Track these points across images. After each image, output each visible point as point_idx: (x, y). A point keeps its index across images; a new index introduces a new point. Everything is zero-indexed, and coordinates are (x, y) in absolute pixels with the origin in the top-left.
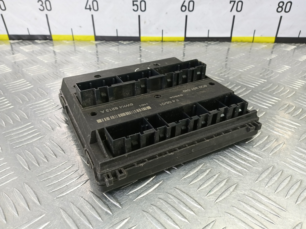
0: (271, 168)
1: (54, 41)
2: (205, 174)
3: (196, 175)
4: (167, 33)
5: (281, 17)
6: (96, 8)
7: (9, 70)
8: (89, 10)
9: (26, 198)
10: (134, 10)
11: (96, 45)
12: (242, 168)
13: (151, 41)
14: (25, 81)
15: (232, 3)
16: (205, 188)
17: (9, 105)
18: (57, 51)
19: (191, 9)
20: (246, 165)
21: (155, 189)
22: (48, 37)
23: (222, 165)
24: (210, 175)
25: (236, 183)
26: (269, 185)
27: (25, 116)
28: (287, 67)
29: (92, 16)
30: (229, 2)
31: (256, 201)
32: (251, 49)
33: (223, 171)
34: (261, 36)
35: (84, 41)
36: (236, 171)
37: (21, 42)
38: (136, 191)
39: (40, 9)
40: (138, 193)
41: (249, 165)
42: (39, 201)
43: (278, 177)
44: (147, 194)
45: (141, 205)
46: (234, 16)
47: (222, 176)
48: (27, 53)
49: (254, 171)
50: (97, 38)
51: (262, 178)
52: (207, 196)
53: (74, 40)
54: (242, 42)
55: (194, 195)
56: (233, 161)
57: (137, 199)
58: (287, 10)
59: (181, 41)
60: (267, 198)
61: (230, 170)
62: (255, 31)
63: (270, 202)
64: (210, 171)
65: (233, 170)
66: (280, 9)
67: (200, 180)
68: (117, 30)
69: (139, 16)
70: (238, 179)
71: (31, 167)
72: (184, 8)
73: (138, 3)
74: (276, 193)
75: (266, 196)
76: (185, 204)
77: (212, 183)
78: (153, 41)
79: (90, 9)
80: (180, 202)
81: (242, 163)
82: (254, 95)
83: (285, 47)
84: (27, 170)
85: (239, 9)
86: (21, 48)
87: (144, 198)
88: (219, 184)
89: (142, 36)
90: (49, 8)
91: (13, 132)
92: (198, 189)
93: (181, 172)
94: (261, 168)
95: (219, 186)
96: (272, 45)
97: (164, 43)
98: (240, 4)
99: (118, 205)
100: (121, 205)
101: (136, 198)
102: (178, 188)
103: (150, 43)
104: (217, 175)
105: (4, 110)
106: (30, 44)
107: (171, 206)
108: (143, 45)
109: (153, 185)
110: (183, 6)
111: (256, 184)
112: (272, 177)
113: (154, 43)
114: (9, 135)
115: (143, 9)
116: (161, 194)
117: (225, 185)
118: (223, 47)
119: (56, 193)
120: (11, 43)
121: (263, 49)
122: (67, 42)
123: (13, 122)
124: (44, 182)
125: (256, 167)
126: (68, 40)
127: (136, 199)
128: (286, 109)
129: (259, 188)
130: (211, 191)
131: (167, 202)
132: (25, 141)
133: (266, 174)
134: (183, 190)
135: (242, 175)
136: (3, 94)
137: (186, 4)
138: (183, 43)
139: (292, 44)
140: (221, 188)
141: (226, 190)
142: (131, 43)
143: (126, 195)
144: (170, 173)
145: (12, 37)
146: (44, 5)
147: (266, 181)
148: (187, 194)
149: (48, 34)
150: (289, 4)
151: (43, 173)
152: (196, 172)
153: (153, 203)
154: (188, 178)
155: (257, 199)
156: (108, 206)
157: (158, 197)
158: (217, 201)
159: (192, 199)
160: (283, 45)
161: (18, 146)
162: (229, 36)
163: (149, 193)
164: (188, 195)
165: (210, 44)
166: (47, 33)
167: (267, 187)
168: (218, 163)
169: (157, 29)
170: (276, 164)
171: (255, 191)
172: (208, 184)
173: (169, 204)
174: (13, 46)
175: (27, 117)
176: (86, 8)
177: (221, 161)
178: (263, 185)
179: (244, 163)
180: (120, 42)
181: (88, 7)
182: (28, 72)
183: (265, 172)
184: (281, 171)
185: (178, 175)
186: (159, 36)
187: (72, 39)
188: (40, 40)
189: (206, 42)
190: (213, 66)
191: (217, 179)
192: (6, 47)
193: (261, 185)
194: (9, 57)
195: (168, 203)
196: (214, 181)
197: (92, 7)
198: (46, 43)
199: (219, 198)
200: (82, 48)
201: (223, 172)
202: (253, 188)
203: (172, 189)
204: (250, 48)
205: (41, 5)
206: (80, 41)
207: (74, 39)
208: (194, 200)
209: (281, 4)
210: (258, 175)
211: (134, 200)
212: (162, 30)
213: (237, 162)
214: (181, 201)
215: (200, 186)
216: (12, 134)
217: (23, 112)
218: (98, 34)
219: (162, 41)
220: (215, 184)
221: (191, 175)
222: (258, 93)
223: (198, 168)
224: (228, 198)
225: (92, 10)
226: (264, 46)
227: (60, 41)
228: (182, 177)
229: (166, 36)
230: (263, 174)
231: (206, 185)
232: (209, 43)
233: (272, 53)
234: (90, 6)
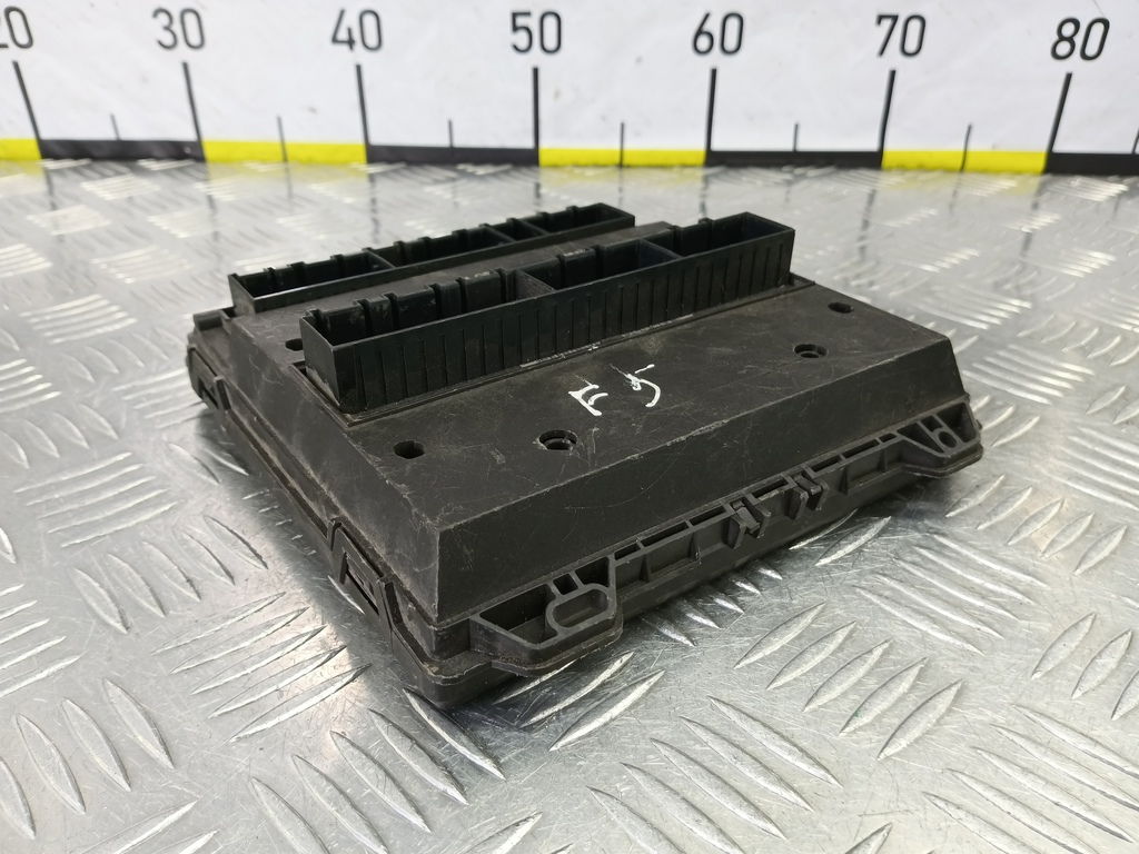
0: (1088, 623)
1: (210, 166)
2: (832, 646)
3: (796, 650)
4: (638, 134)
5: (1069, 77)
6: (372, 40)
7: (40, 263)
8: (345, 48)
9: (112, 739)
10: (516, 48)
11: (372, 178)
12: (974, 625)
13: (577, 165)
14: (104, 302)
15: (887, 23)
16: (835, 699)
17: (40, 387)
19: (731, 43)
20: (990, 613)
21: (635, 704)
22: (188, 151)
23: (897, 614)
24: (851, 650)
25: (955, 680)
26: (1086, 686)
27: (106, 429)
28: (1100, 259)
29: (359, 68)
30: (874, 19)
31: (1043, 749)
32: (955, 194)
33: (901, 634)
34: (994, 147)
35: (325, 165)
36: (952, 636)
37: (87, 167)
38: (557, 714)
39: (161, 44)
40: (568, 719)
41: (1001, 611)
42: (168, 753)
43: (1118, 656)
44: (605, 725)
45: (581, 766)
46: (893, 74)
47: (898, 653)
48: (111, 204)
49: (1021, 635)
50: (375, 154)
51: (1057, 662)
52: (847, 730)
53: (285, 160)
54: (922, 168)
55: (795, 729)
56: (934, 595)
57: (563, 742)
58: (1091, 49)
59: (692, 166)
60: (1086, 736)
61: (930, 631)
62: (970, 128)
63: (1098, 751)
64: (849, 637)
65: (942, 632)
66: (1064, 48)
67: (814, 670)
68: (450, 124)
69: (536, 72)
70: (965, 667)
71: (131, 620)
72: (703, 43)
73: (533, 23)
74: (1116, 717)
75: (1080, 729)
76: (760, 763)
77: (859, 682)
78: (585, 166)
79: (351, 43)
80: (741, 754)
81: (971, 605)
82: (991, 356)
83: (1083, 188)
84: (117, 632)
85: (911, 46)
86: (87, 186)
87: (591, 740)
88: (891, 685)
89: (544, 145)
90: (195, 39)
91: (60, 485)
92: (807, 704)
93: (734, 638)
94: (1049, 625)
95: (890, 691)
96: (1035, 182)
97: (627, 173)
98: (915, 26)
99: (487, 765)
100: (499, 766)
101: (559, 740)
102: (726, 700)
103: (577, 171)
104: (878, 652)
105: (23, 405)
106: (119, 174)
107: (702, 770)
108: (546, 177)
109: (624, 689)
110: (700, 32)
111: (1037, 684)
112: (1095, 658)
113: (590, 172)
114: (45, 498)
115: (551, 43)
116: (659, 722)
117: (913, 687)
118: (851, 188)
119: (237, 719)
120: (48, 174)
121: (1002, 193)
122: (262, 168)
123: (60, 452)
124: (186, 677)
125: (1027, 619)
126: (264, 162)
127: (560, 744)
128: (1118, 408)
129: (1047, 699)
130: (860, 714)
131: (688, 757)
132: (108, 520)
133: (1072, 643)
134: (748, 707)
135: (975, 650)
136: (20, 346)
137: (713, 26)
138: (701, 173)
139: (1111, 178)
140: (901, 699)
141: (918, 708)
142: (506, 172)
143: (517, 726)
144: (691, 645)
145: (50, 150)
146: (177, 27)
147: (1071, 674)
148: (764, 725)
149: (189, 135)
150: (1099, 28)
151: (180, 641)
152: (793, 640)
153: (630, 758)
154: (762, 660)
155: (1044, 741)
156: (450, 772)
157: (647, 737)
158: (889, 751)
159: (787, 745)
160: (1077, 181)
161: (78, 541)
162: (871, 145)
163: (612, 720)
164: (770, 728)
165: (803, 176)
166: (185, 134)
167: (1078, 694)
168: (877, 605)
169: (604, 118)
170: (1103, 610)
171: (1033, 711)
172: (846, 685)
173: (696, 762)
174: (57, 180)
175: (112, 433)
176: (335, 40)
177: (887, 598)
178: (1063, 689)
179: (979, 603)
180: (461, 167)
181: (343, 35)
182: (113, 270)
183: (1066, 638)
184: (1126, 633)
185: (723, 649)
186: (608, 147)
187: (280, 156)
188: (158, 159)
189: (786, 169)
190: (820, 253)
191: (878, 663)
192: (29, 182)
193: (1057, 688)
194: (41, 219)
195: (692, 759)
196: (869, 674)
197: (356, 36)
198: (180, 169)
199: (894, 739)
200: (319, 188)
201: (903, 638)
202: (1023, 700)
203: (703, 704)
204: (950, 190)
205: (167, 28)
206: (310, 163)
207: (289, 158)
208: (795, 749)
209: (1068, 30)
210: (1038, 650)
211: (553, 749)
212: (623, 126)
213: (951, 600)
214: (743, 751)
215: (816, 694)
216: (57, 496)
217: (96, 415)
218: (378, 139)
219: (621, 165)
220: (872, 684)
221: (775, 652)
222: (1003, 347)
223: (799, 622)
224: (932, 740)
225: (358, 46)
226: (1006, 184)
227: (231, 165)
228: (738, 659)
229: (636, 147)
230: (1060, 645)
231: (837, 690)
232: (799, 171)
233: (1035, 206)
234: (350, 31)
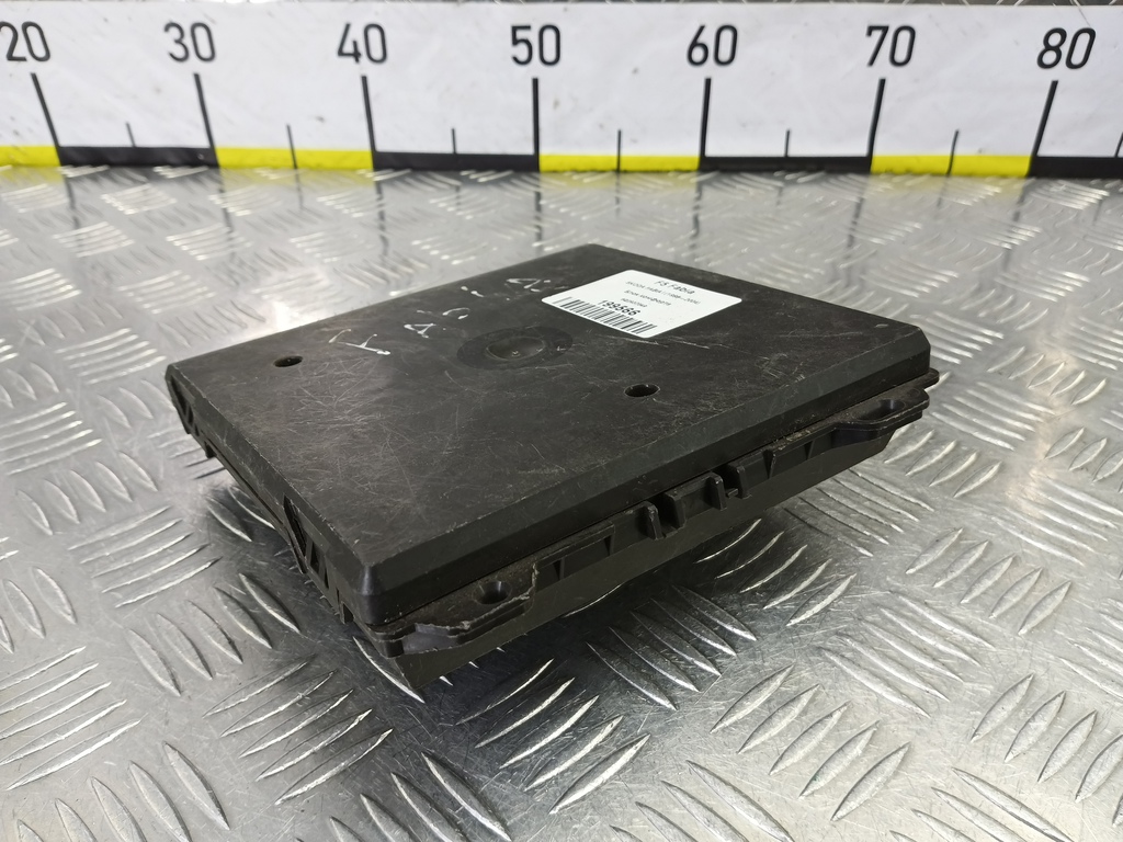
0: (1025, 686)
1: (223, 171)
2: (796, 709)
3: (766, 714)
4: (635, 141)
5: (1054, 85)
6: (377, 53)
7: (69, 291)
8: (351, 60)
9: (175, 801)
10: (516, 59)
11: (379, 185)
12: (924, 687)
13: (576, 171)
14: (133, 337)
15: (877, 34)
16: (798, 763)
17: (82, 434)
18: (239, 213)
19: (725, 54)
20: (939, 675)
21: (624, 768)
22: (201, 157)
23: (855, 676)
24: (814, 715)
25: (904, 743)
26: (1018, 749)
27: (145, 479)
28: (1074, 279)
29: (364, 80)
30: (865, 30)
31: (974, 812)
32: (940, 203)
33: (859, 698)
34: (980, 151)
35: (333, 173)
36: (903, 699)
37: (104, 174)
38: (555, 778)
39: (172, 55)
40: (566, 784)
41: (949, 674)
42: (222, 813)
43: (1048, 719)
44: (597, 789)
45: (576, 829)
46: (882, 83)
47: (855, 717)
48: (131, 219)
49: (965, 698)
50: (382, 161)
51: (994, 725)
52: (806, 793)
53: (295, 167)
54: (910, 173)
55: (760, 792)
56: (890, 658)
57: (560, 806)
58: (1077, 58)
59: (688, 171)
60: (1014, 799)
61: (884, 694)
62: (957, 134)
63: (1023, 814)
64: (812, 701)
65: (894, 695)
66: (1050, 57)
67: (780, 734)
68: (453, 132)
69: (535, 82)
70: (912, 730)
71: (182, 682)
72: (698, 54)
73: (533, 36)
74: (1041, 780)
75: (1009, 793)
76: (730, 826)
77: (820, 746)
78: (584, 172)
79: (356, 55)
80: (713, 818)
81: (922, 666)
82: (960, 396)
83: (1068, 194)
84: (171, 695)
85: (901, 55)
86: (107, 198)
87: (585, 803)
88: (847, 750)
89: (544, 151)
90: (205, 52)
91: (110, 541)
92: (772, 770)
93: (710, 702)
94: (991, 687)
95: (846, 755)
96: (1019, 186)
97: (625, 179)
98: (904, 37)
99: (496, 828)
100: (507, 829)
101: (557, 804)
102: (703, 765)
103: (576, 177)
104: (837, 715)
105: (68, 453)
106: (136, 182)
107: (681, 835)
108: (548, 186)
109: (615, 753)
110: (694, 44)
111: (975, 747)
112: (1029, 721)
113: (587, 180)
114: (96, 555)
115: (550, 55)
116: (644, 786)
117: (866, 750)
118: (841, 194)
119: (281, 782)
120: (68, 180)
121: (985, 202)
122: (273, 177)
123: (106, 506)
124: (234, 740)
125: (972, 681)
126: (275, 169)
127: (558, 808)
128: (1076, 452)
129: (982, 762)
130: (818, 778)
131: (667, 820)
132: (155, 578)
133: (1009, 706)
134: (720, 771)
135: (923, 713)
136: (59, 388)
137: (708, 38)
138: (695, 179)
139: (1094, 182)
140: (853, 762)
141: (869, 772)
142: (506, 180)
143: (521, 790)
144: (673, 708)
145: (70, 156)
146: (188, 41)
147: (1007, 738)
148: (735, 789)
149: (203, 143)
150: (1085, 38)
151: (227, 704)
152: (764, 704)
153: (618, 822)
154: (735, 724)
155: (976, 805)
156: (464, 835)
157: (634, 800)
158: (840, 814)
159: (754, 808)
160: (1061, 187)
161: (130, 601)
162: (862, 151)
163: (603, 784)
164: (740, 792)
165: (793, 182)
166: (199, 141)
167: (1011, 756)
168: (839, 667)
169: (601, 126)
170: (1040, 671)
171: (969, 775)
172: (807, 749)
173: (675, 826)
174: (77, 191)
175: (151, 485)
176: (341, 53)
177: (849, 659)
178: (998, 753)
179: (930, 665)
180: (464, 173)
181: (349, 48)
182: (140, 299)
183: (1005, 701)
184: (1059, 695)
185: (702, 713)
186: (605, 154)
187: (291, 163)
188: (173, 166)
189: (777, 174)
190: (806, 276)
191: (836, 728)
192: (48, 193)
193: (992, 752)
194: (64, 237)
195: (671, 823)
196: (828, 737)
197: (362, 48)
198: (194, 178)
199: (846, 802)
200: (326, 201)
201: (860, 701)
202: (961, 765)
203: (682, 768)
204: (935, 198)
205: (179, 42)
206: (318, 170)
207: (299, 164)
208: (761, 813)
209: (1055, 40)
210: (979, 713)
211: (552, 812)
212: (620, 133)
213: (905, 662)
214: (716, 814)
215: (781, 758)
216: (108, 554)
217: (136, 465)
218: (383, 146)
219: (618, 171)
220: (831, 748)
221: (747, 716)
222: (973, 385)
223: (769, 685)
224: (879, 803)
225: (364, 59)
226: (991, 190)
227: (245, 172)
228: (714, 723)
229: (633, 153)
230: (998, 709)
231: (800, 754)
232: (790, 177)
233: (1017, 217)
234: (355, 44)
